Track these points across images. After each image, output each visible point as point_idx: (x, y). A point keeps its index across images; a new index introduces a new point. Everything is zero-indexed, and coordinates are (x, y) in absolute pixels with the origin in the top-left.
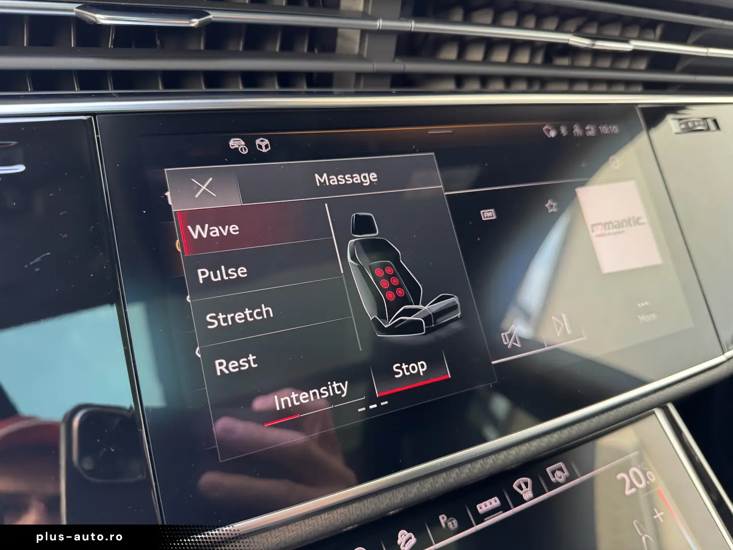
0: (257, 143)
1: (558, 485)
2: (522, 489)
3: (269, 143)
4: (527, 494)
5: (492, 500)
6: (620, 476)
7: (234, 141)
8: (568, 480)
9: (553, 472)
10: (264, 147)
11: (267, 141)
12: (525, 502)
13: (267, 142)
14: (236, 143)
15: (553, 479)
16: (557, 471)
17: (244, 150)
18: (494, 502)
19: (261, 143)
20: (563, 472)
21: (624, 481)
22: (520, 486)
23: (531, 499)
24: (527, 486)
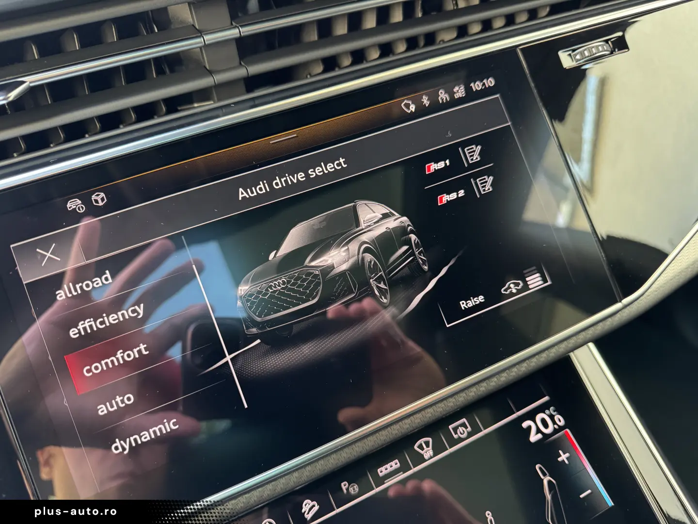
0: (93, 199)
1: (461, 440)
2: (422, 449)
3: (104, 195)
4: (428, 453)
5: (393, 463)
6: (525, 425)
7: (70, 202)
8: (470, 435)
9: (455, 429)
10: (100, 201)
11: (103, 193)
12: (425, 461)
13: (102, 195)
14: (74, 204)
15: (455, 436)
16: (460, 427)
17: (81, 209)
18: (395, 464)
19: (96, 198)
20: (466, 428)
21: (529, 428)
22: (421, 447)
23: (431, 458)
24: (428, 446)
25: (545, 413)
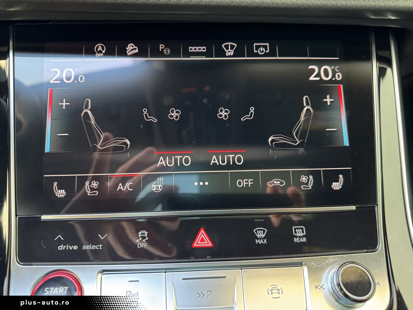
1: (257, 55)
2: (227, 49)
4: (230, 52)
6: (312, 67)
8: (266, 55)
9: (258, 47)
12: (225, 56)
15: (255, 51)
16: (261, 47)
18: (203, 49)
20: (266, 50)
21: (313, 71)
22: (227, 47)
23: (230, 56)
24: (232, 48)
25: (331, 67)
